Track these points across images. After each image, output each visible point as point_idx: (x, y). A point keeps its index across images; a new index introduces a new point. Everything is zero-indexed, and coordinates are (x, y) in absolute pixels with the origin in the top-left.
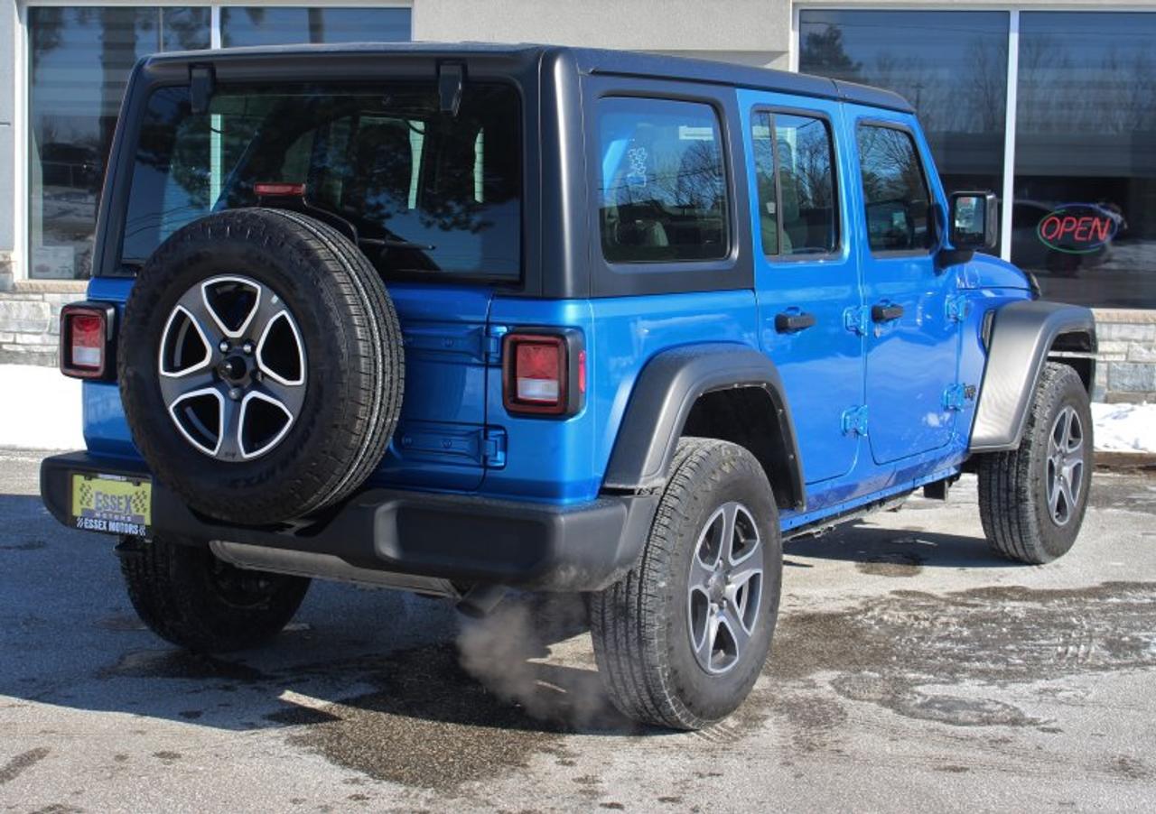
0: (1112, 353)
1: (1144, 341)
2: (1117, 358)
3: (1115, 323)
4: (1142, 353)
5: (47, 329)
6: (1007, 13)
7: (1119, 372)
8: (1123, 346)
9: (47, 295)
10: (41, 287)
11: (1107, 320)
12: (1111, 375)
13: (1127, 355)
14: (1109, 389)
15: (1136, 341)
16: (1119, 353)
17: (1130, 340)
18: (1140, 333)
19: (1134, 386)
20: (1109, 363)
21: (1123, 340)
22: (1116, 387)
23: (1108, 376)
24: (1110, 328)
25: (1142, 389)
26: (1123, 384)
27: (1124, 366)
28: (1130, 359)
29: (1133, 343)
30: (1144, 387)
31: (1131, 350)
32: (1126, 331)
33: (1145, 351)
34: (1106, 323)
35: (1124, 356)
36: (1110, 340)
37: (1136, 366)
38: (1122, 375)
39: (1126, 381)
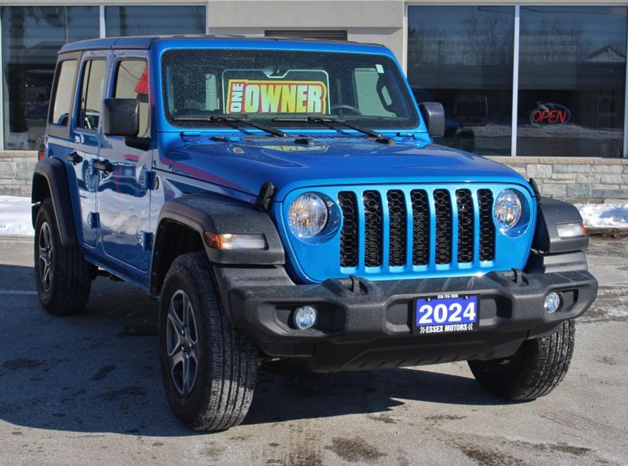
0: (569, 179)
1: (584, 173)
2: (571, 182)
3: (571, 164)
4: (583, 179)
5: (15, 177)
6: (513, 7)
7: (572, 189)
8: (574, 176)
9: (14, 159)
10: (11, 154)
11: (566, 162)
12: (568, 190)
13: (576, 180)
14: (567, 197)
15: (581, 173)
16: (572, 179)
17: (577, 173)
18: (582, 169)
19: (580, 196)
20: (567, 184)
21: (574, 172)
22: (571, 196)
23: (567, 191)
24: (567, 167)
25: (583, 197)
26: (575, 195)
27: (575, 186)
28: (578, 182)
29: (580, 175)
30: (584, 196)
31: (578, 177)
32: (576, 168)
33: (585, 178)
34: (565, 164)
35: (575, 181)
36: (567, 173)
37: (581, 186)
38: (574, 190)
39: (576, 193)
